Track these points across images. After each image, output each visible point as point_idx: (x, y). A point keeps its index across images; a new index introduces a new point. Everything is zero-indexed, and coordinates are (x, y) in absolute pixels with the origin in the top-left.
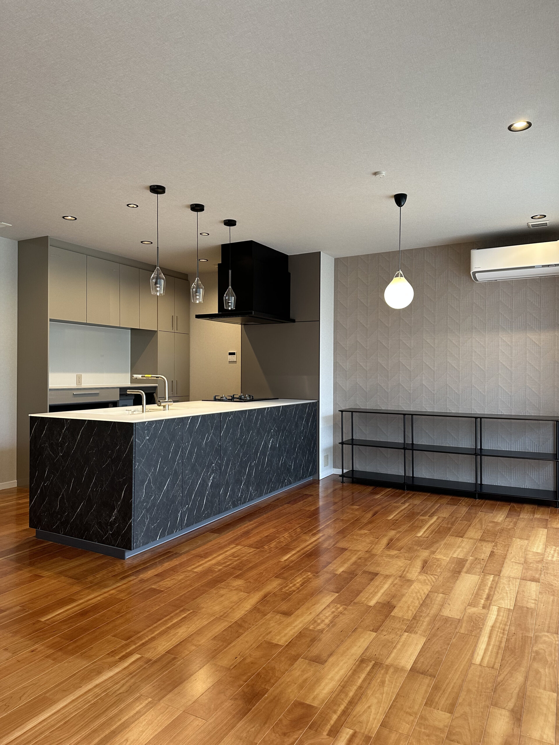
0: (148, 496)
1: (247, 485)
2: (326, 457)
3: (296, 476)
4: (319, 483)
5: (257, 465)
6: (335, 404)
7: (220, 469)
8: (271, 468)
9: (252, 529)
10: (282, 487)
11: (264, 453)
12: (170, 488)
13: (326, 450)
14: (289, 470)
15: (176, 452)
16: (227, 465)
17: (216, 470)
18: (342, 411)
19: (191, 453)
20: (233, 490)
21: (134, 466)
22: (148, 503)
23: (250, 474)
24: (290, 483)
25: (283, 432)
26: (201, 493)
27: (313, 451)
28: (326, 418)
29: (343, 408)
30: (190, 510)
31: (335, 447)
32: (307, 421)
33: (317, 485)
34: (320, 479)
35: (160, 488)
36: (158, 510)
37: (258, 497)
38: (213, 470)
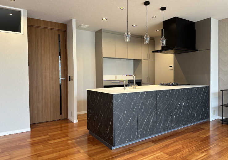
0: (121, 125)
1: (171, 122)
2: (214, 111)
3: (197, 119)
4: (210, 123)
5: (176, 114)
6: (219, 87)
7: (157, 115)
8: (184, 115)
9: (171, 144)
10: (190, 123)
11: (180, 108)
12: (131, 122)
13: (214, 108)
14: (193, 116)
15: (134, 107)
16: (160, 113)
17: (155, 115)
18: (222, 91)
19: (141, 107)
20: (163, 124)
21: (114, 112)
22: (121, 127)
23: (172, 118)
24: (194, 122)
25: (190, 100)
26: (147, 124)
27: (207, 108)
28: (214, 94)
29: (223, 89)
30: (142, 132)
31: (219, 107)
32: (203, 95)
33: (209, 124)
34: (211, 121)
35: (127, 122)
36: (126, 131)
37: (177, 128)
38: (153, 115)
